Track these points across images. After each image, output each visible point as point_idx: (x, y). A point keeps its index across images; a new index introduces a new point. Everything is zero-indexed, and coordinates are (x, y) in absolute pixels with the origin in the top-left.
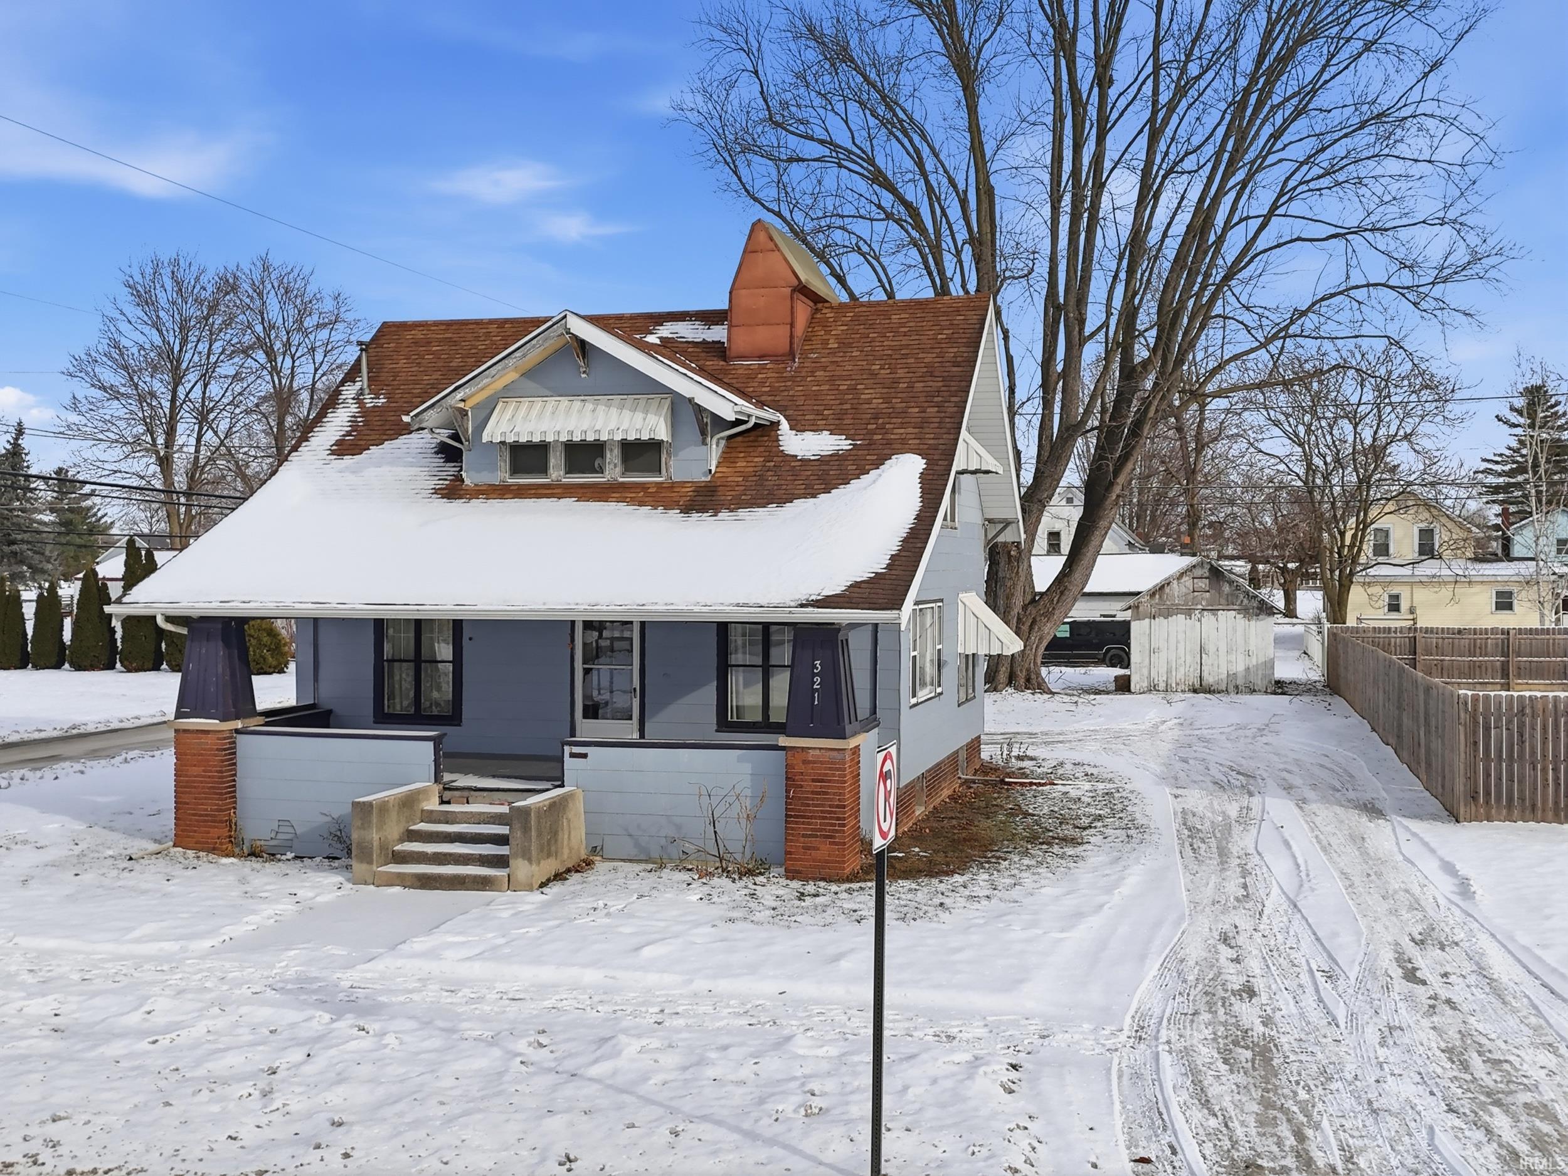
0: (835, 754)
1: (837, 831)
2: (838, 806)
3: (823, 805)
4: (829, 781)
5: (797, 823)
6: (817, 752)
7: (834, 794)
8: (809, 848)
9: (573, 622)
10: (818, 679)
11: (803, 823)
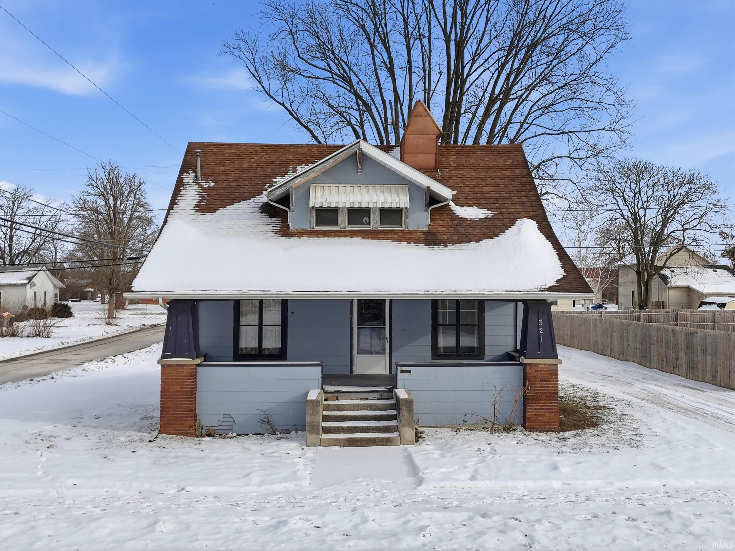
0: (553, 367)
1: (553, 406)
2: (554, 393)
3: (546, 393)
4: (550, 381)
5: (532, 403)
6: (543, 366)
7: (552, 387)
8: (539, 415)
9: (352, 301)
10: (541, 329)
11: (536, 403)
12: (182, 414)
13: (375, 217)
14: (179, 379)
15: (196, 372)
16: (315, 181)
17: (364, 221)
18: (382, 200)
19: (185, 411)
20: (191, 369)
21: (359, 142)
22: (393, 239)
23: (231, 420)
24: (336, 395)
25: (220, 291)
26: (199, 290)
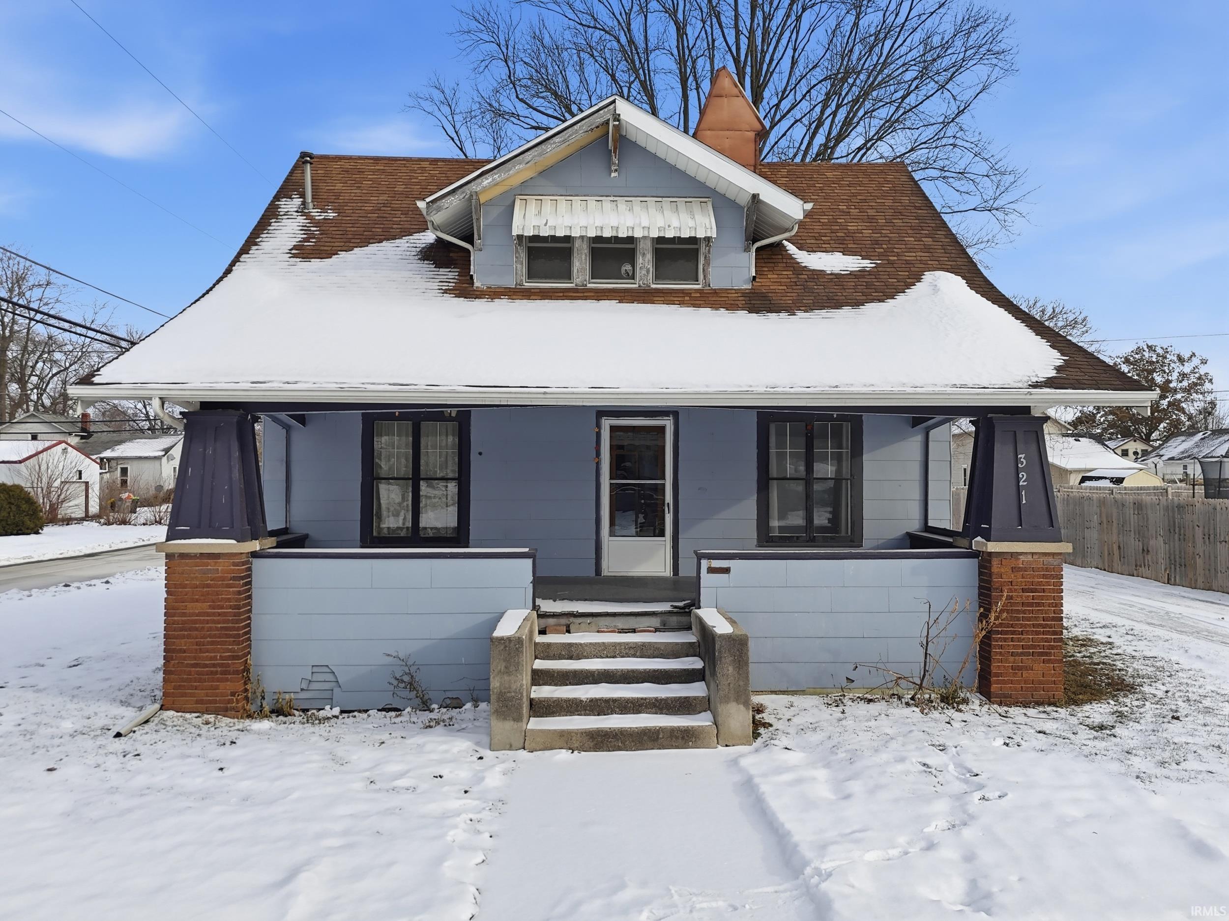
0: (1050, 559)
1: (1053, 647)
2: (1053, 619)
3: (1036, 618)
4: (1044, 591)
5: (1005, 640)
6: (1030, 558)
7: (1049, 605)
8: (1020, 668)
10: (1023, 475)
11: (1012, 640)
12: (214, 665)
13: (645, 262)
14: (208, 586)
15: (250, 569)
16: (525, 189)
17: (623, 271)
18: (661, 223)
19: (222, 658)
20: (235, 564)
21: (614, 102)
22: (682, 303)
23: (330, 677)
24: (564, 621)
25: (296, 383)
26: (247, 382)
